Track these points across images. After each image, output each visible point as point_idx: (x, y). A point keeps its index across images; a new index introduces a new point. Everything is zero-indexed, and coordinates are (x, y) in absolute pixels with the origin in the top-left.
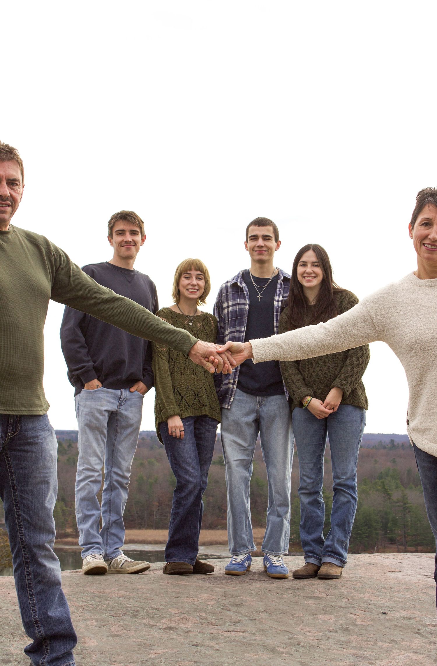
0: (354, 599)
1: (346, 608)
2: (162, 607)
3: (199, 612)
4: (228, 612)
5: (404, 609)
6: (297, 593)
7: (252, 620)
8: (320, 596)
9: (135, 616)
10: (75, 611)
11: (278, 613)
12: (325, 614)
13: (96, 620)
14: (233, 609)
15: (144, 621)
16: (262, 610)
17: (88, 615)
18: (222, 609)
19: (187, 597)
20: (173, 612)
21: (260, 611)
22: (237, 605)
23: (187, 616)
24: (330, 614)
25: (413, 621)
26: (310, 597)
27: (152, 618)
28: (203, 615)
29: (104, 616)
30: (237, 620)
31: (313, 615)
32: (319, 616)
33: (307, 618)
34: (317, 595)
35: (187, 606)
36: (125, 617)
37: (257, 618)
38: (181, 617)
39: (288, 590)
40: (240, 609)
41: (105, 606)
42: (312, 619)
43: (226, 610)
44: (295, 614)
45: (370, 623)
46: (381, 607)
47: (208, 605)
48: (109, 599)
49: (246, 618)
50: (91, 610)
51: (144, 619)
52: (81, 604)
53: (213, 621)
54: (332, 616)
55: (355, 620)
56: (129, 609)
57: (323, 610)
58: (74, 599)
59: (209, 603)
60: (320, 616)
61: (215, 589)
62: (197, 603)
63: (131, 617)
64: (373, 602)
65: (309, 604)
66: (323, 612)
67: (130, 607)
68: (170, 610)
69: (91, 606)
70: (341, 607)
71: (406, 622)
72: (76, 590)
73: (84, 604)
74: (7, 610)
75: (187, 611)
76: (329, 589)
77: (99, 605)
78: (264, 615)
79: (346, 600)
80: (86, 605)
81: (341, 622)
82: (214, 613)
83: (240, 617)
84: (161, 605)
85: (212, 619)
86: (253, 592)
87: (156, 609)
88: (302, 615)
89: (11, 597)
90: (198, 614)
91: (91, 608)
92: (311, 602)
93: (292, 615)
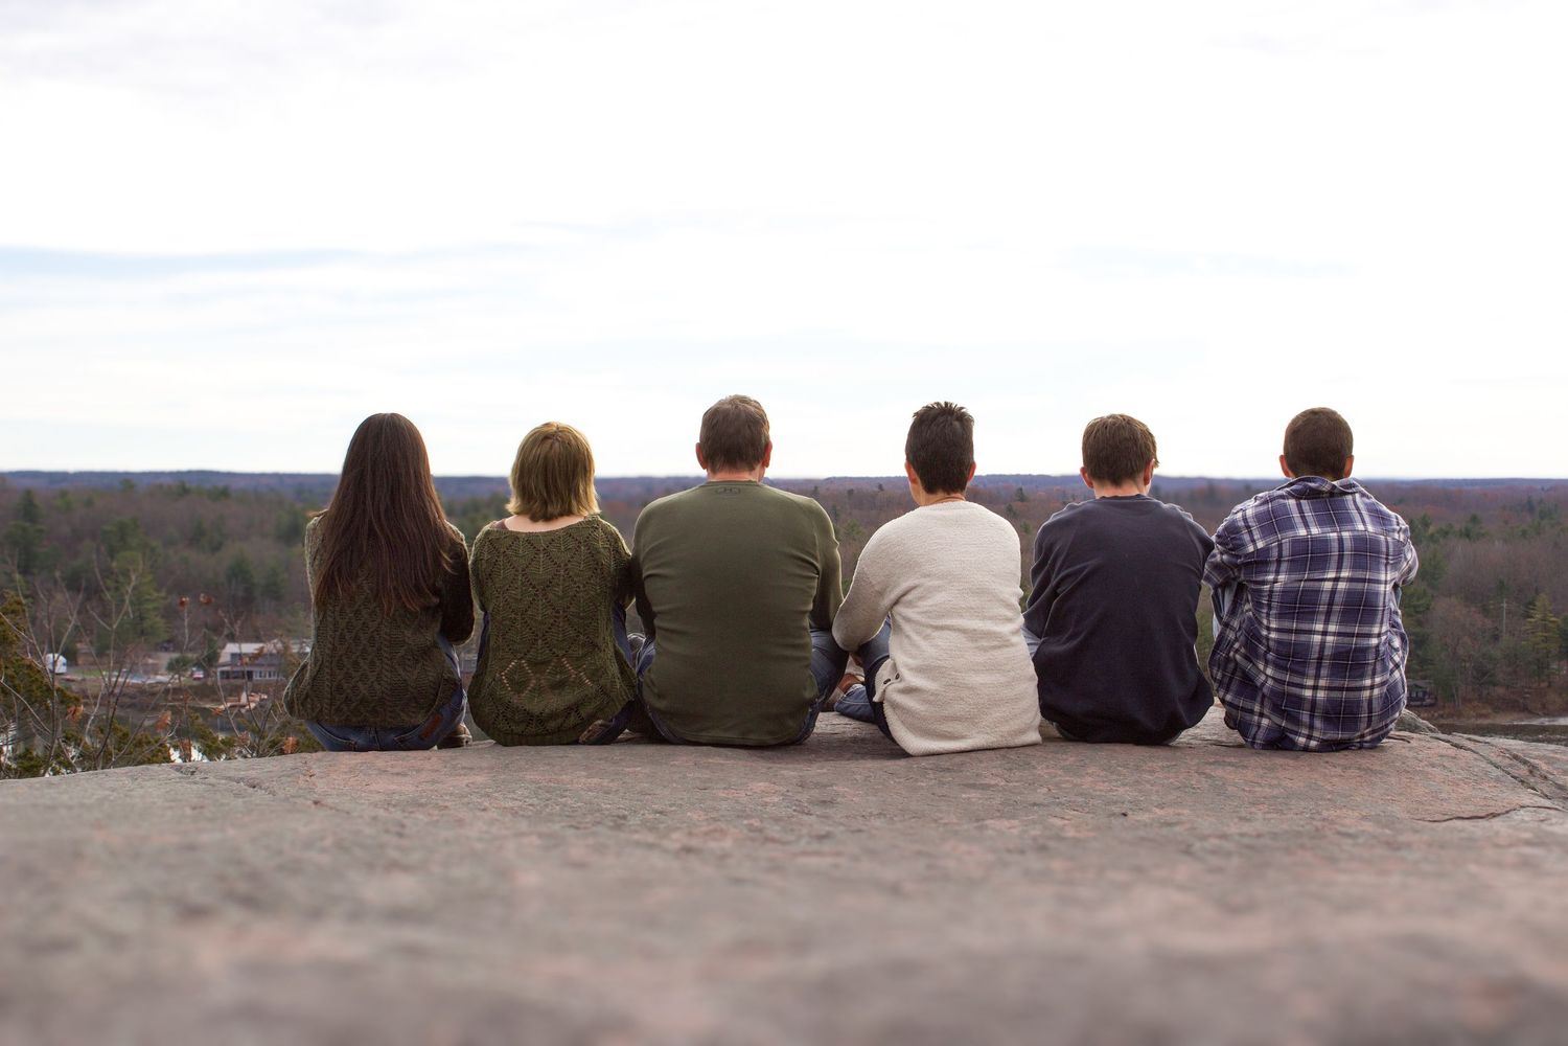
0: (1060, 788)
1: (1044, 806)
2: (673, 808)
3: (748, 817)
4: (805, 818)
5: (1161, 806)
6: (948, 777)
7: (853, 832)
8: (993, 782)
9: (618, 827)
10: (499, 818)
11: (906, 817)
12: (1001, 817)
13: (540, 835)
14: (818, 810)
15: (636, 837)
16: (875, 813)
17: (523, 826)
18: (795, 810)
19: (725, 788)
20: (695, 817)
21: (871, 814)
22: (824, 802)
23: (723, 825)
24: (1013, 817)
25: (1177, 829)
26: (973, 786)
27: (652, 829)
28: (756, 823)
29: (557, 827)
30: (823, 833)
31: (978, 820)
32: (988, 822)
33: (966, 827)
34: (987, 781)
35: (724, 805)
36: (599, 829)
37: (864, 828)
38: (711, 827)
39: (930, 772)
40: (830, 811)
41: (558, 808)
42: (976, 828)
43: (803, 812)
44: (941, 819)
45: (1092, 834)
46: (1116, 803)
47: (766, 804)
48: (567, 793)
49: (842, 828)
50: (529, 817)
51: (636, 832)
52: (510, 804)
53: (777, 836)
54: (1016, 822)
55: (1062, 828)
56: (607, 813)
57: (999, 811)
58: (496, 795)
59: (768, 800)
60: (992, 821)
61: (782, 772)
62: (745, 800)
63: (611, 828)
64: (1098, 793)
65: (969, 798)
66: (998, 814)
67: (607, 809)
68: (689, 814)
69: (531, 808)
70: (1035, 804)
71: (1165, 831)
72: (503, 777)
73: (517, 803)
74: (361, 817)
75: (723, 816)
76: (1011, 769)
77: (546, 806)
78: (878, 823)
79: (1045, 790)
80: (520, 807)
81: (1033, 833)
82: (777, 820)
83: (829, 825)
84: (671, 806)
85: (774, 830)
86: (858, 777)
87: (661, 813)
88: (955, 821)
89: (371, 792)
90: (745, 822)
91: (530, 813)
92: (974, 795)
93: (936, 821)
